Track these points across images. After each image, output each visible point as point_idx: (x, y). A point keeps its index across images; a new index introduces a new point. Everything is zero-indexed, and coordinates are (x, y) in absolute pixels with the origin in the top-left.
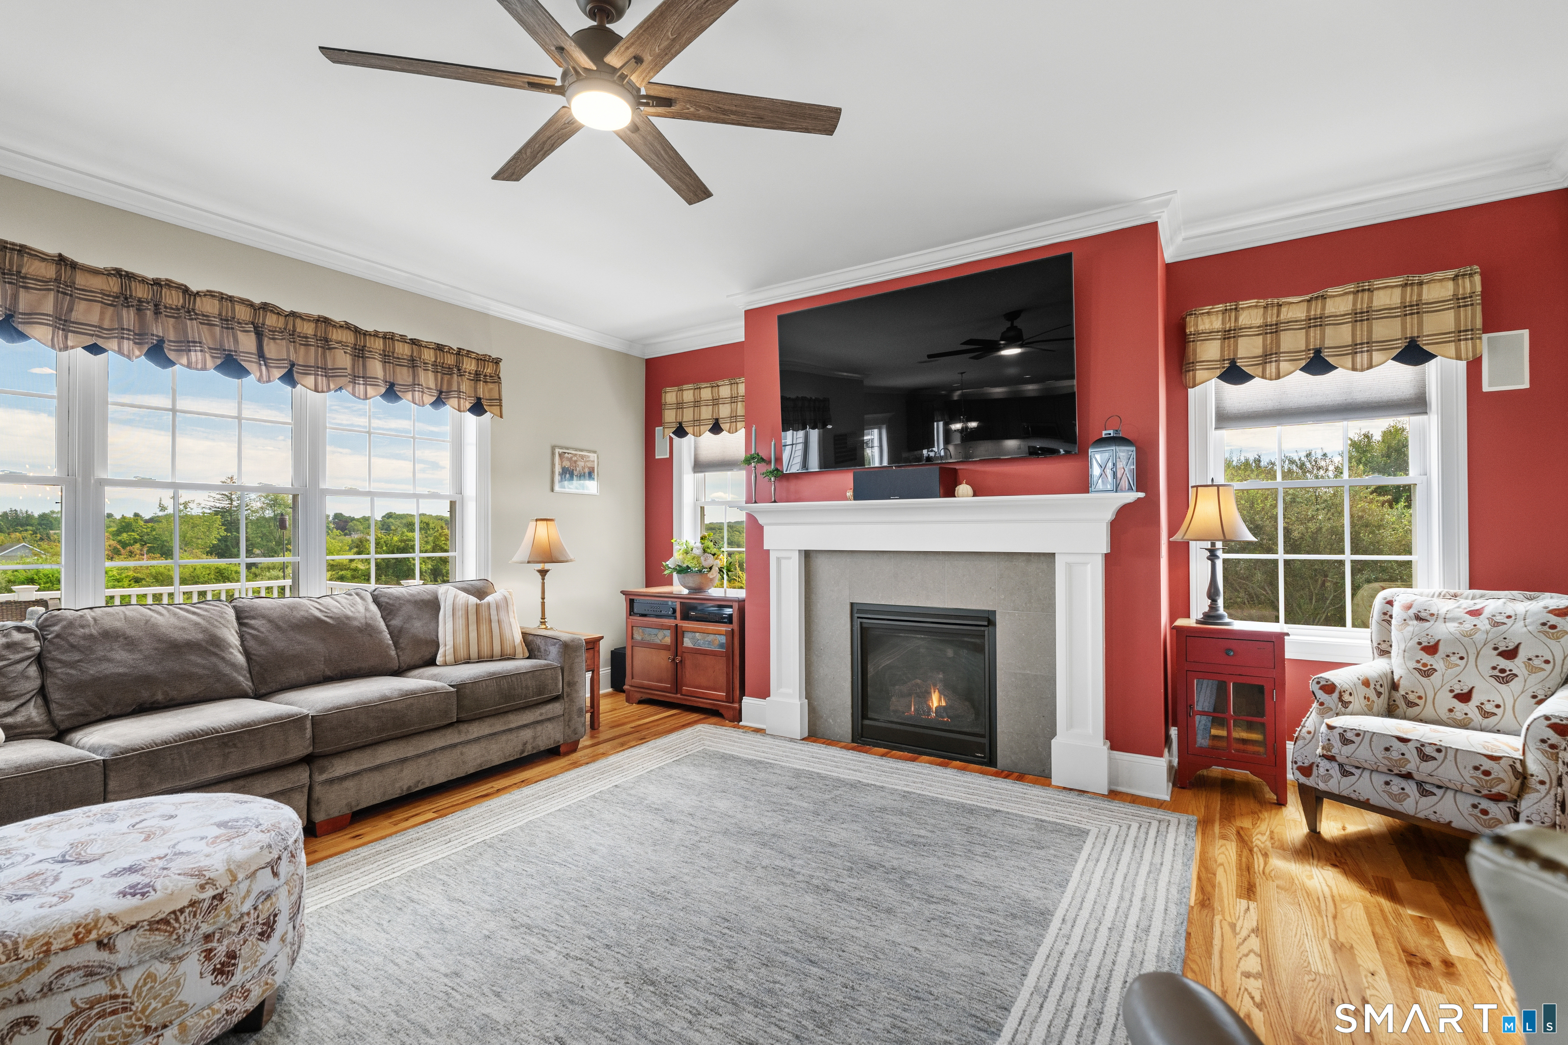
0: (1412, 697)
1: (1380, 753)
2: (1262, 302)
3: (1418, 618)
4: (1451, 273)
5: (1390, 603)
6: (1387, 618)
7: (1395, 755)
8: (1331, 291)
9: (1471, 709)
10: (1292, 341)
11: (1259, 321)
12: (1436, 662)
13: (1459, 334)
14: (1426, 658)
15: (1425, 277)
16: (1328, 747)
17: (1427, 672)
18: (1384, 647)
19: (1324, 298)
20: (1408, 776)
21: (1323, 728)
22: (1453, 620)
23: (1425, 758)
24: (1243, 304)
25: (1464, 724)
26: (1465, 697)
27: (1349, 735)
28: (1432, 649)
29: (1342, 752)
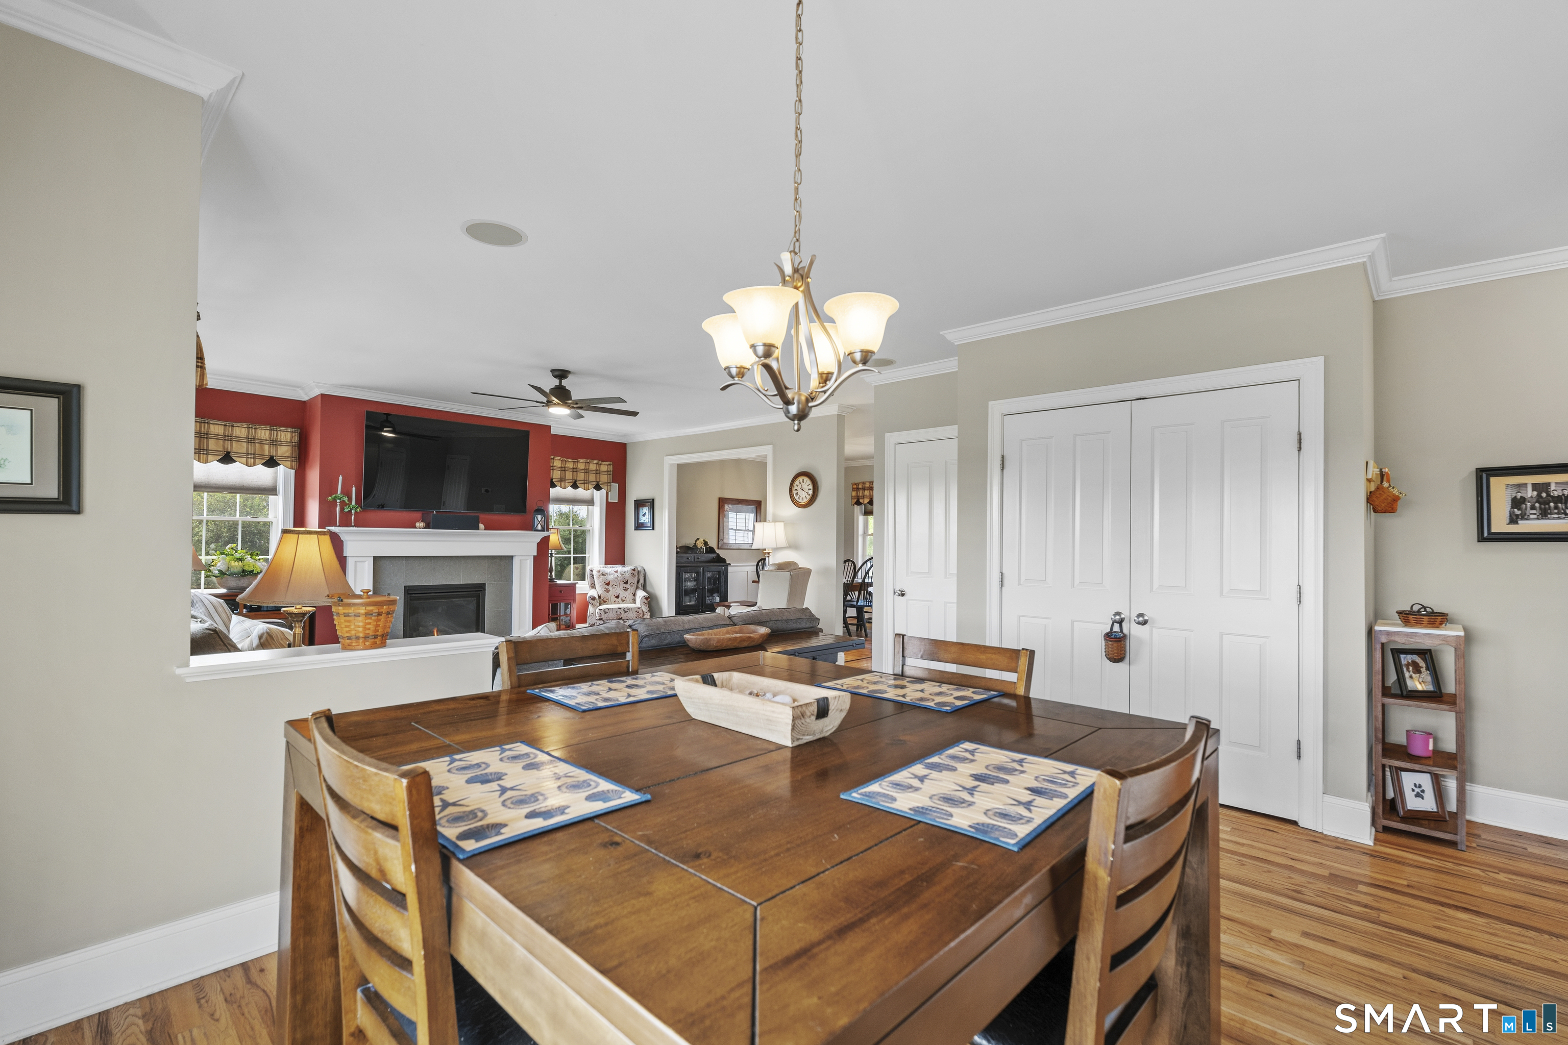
0: (605, 600)
1: (615, 613)
2: (562, 458)
3: (603, 575)
4: (607, 463)
5: (592, 571)
6: (592, 576)
7: (619, 613)
8: (580, 460)
9: (619, 600)
10: (569, 475)
11: (559, 465)
12: (610, 587)
13: (608, 484)
14: (607, 587)
15: (602, 463)
16: (601, 615)
17: (608, 591)
18: (593, 585)
19: (578, 462)
20: (621, 619)
21: (597, 610)
22: (612, 574)
23: (625, 612)
24: (556, 458)
25: (619, 603)
26: (617, 597)
27: (606, 611)
28: (608, 584)
29: (604, 616)
